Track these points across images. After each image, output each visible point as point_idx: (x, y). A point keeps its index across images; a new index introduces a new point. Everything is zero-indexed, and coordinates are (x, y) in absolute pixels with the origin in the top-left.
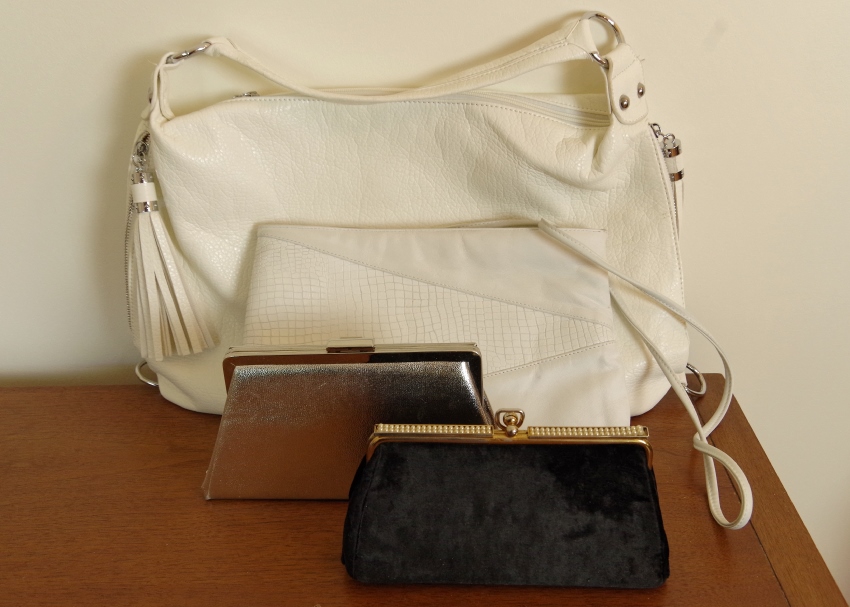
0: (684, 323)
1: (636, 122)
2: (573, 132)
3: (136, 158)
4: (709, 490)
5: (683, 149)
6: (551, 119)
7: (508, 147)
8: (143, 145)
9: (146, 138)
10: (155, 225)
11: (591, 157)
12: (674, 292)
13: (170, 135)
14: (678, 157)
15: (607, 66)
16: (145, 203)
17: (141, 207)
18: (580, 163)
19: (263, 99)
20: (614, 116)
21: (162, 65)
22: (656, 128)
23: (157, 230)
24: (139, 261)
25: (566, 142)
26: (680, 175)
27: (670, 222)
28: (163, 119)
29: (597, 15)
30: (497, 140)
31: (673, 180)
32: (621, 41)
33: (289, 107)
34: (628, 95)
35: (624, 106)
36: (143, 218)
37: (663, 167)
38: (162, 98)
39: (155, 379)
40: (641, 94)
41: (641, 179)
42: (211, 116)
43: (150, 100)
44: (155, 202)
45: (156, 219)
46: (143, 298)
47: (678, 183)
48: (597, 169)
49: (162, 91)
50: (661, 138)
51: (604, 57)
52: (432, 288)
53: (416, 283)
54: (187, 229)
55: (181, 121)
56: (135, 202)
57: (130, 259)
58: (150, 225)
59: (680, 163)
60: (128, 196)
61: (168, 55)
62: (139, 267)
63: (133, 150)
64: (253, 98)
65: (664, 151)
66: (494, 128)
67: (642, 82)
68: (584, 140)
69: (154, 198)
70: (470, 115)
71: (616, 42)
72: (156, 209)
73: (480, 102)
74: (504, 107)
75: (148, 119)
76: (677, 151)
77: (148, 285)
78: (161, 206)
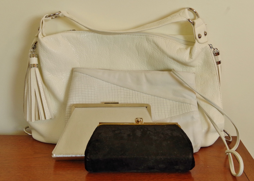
0: (223, 115)
1: (204, 43)
2: (183, 46)
3: (32, 50)
4: (231, 167)
5: (220, 53)
6: (175, 42)
7: (160, 50)
8: (35, 45)
9: (36, 43)
10: (37, 72)
11: (189, 54)
12: (219, 103)
13: (45, 41)
14: (218, 56)
15: (193, 24)
16: (34, 64)
17: (32, 66)
18: (185, 56)
19: (77, 32)
20: (196, 40)
21: (44, 18)
22: (211, 46)
23: (37, 74)
24: (29, 85)
25: (180, 49)
26: (219, 63)
27: (217, 78)
28: (43, 36)
29: (190, 9)
30: (156, 48)
31: (217, 64)
32: (198, 17)
33: (86, 35)
34: (201, 34)
35: (200, 37)
36: (33, 69)
37: (213, 59)
38: (43, 29)
39: (31, 133)
40: (206, 35)
41: (206, 63)
42: (59, 36)
43: (39, 30)
44: (37, 64)
45: (37, 70)
46: (30, 98)
47: (219, 65)
48: (191, 58)
49: (43, 26)
50: (213, 49)
51: (192, 21)
52: (134, 92)
53: (128, 90)
54: (48, 75)
55: (49, 37)
56: (30, 64)
57: (26, 85)
58: (34, 72)
59: (219, 58)
60: (28, 62)
61: (46, 15)
62: (29, 87)
63: (31, 47)
64: (74, 31)
65: (214, 53)
66: (155, 44)
67: (206, 31)
68: (186, 49)
69: (37, 63)
70: (148, 40)
71: (197, 18)
72: (38, 67)
73: (151, 35)
74: (159, 37)
75: (37, 36)
76: (218, 54)
77: (32, 94)
78: (39, 66)
